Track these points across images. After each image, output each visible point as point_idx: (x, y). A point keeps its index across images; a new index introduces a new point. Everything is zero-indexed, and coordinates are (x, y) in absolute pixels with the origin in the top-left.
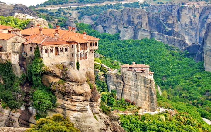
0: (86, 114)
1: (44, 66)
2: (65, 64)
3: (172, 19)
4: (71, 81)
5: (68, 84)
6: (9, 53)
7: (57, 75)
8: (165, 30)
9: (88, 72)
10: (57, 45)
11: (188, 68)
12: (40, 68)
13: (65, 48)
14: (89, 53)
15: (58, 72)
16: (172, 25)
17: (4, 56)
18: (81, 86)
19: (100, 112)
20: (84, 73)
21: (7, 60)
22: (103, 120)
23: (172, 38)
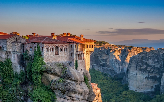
1: (45, 64)
2: (64, 63)
3: (105, 56)
4: (70, 80)
5: (68, 82)
6: (9, 52)
7: (57, 73)
8: (101, 63)
9: (85, 73)
10: (58, 44)
11: (118, 88)
12: (41, 66)
13: (64, 48)
14: (86, 54)
15: (58, 71)
16: (105, 60)
17: (3, 54)
18: (80, 85)
20: (81, 73)
21: (7, 59)
23: (106, 68)
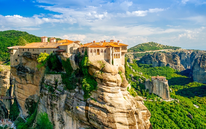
0: (118, 95)
1: (89, 61)
4: (107, 72)
6: (69, 53)
7: (97, 68)
8: (174, 63)
9: (120, 67)
10: (99, 48)
13: (104, 50)
14: (121, 54)
17: (65, 55)
18: (114, 76)
19: (128, 94)
21: (67, 58)
22: (130, 100)
